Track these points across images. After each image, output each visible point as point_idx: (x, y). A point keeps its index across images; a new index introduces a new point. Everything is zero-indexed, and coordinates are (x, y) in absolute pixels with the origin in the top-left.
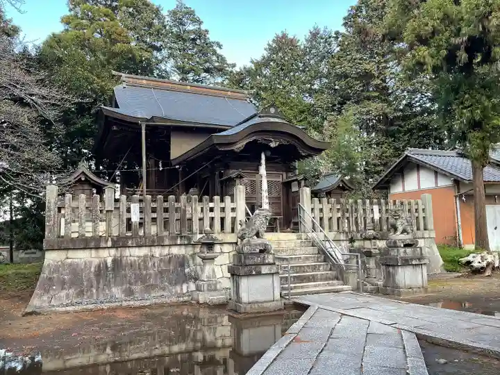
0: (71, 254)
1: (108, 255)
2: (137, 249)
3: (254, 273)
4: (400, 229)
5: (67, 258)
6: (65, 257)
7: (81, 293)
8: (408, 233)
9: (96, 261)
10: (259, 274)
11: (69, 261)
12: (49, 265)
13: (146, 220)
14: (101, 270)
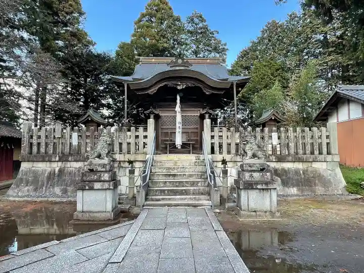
0: (35, 164)
1: (56, 166)
2: (75, 163)
3: (87, 188)
4: (250, 153)
5: (33, 167)
6: (32, 166)
7: (36, 190)
8: (259, 158)
9: (49, 170)
10: (91, 189)
11: (33, 168)
12: (22, 170)
13: (82, 144)
14: (51, 175)
